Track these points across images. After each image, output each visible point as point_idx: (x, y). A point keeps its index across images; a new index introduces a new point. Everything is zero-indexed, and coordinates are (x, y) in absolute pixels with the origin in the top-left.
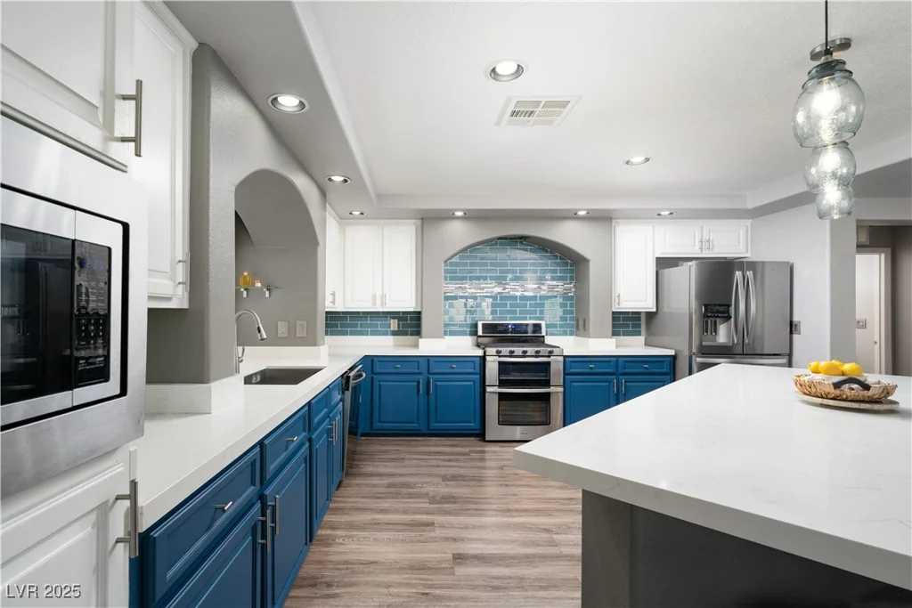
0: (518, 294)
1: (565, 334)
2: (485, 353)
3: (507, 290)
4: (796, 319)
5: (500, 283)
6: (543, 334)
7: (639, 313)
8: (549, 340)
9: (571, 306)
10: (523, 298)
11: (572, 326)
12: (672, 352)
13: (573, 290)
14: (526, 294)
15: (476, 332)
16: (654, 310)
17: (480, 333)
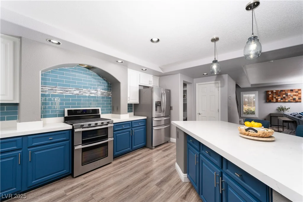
0: (87, 95)
1: (108, 113)
2: (73, 127)
3: (81, 93)
4: (172, 105)
5: (78, 89)
6: (100, 113)
7: (132, 104)
8: (103, 116)
9: (110, 101)
10: (89, 97)
11: (110, 110)
12: (145, 118)
13: (111, 95)
14: (91, 95)
15: (64, 114)
16: (138, 103)
17: (66, 115)
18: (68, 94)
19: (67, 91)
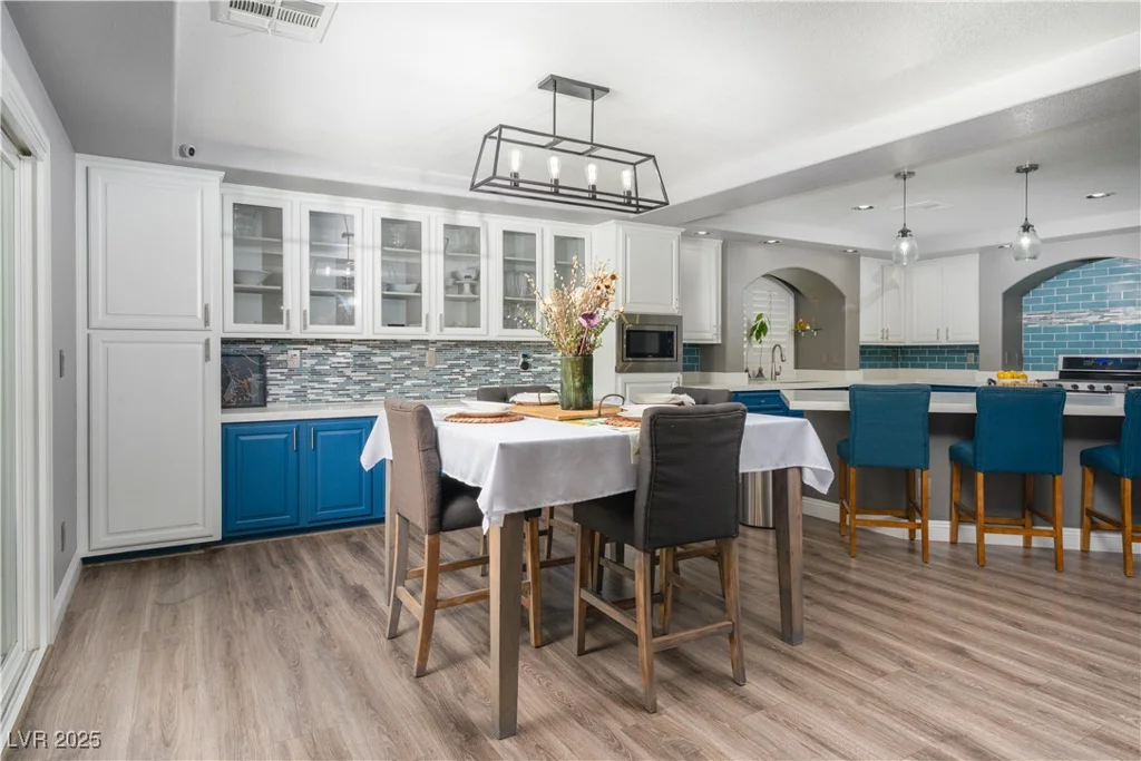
0: (1121, 322)
3: (1105, 319)
17: (1061, 368)
18: (1075, 323)
19: (1073, 318)
